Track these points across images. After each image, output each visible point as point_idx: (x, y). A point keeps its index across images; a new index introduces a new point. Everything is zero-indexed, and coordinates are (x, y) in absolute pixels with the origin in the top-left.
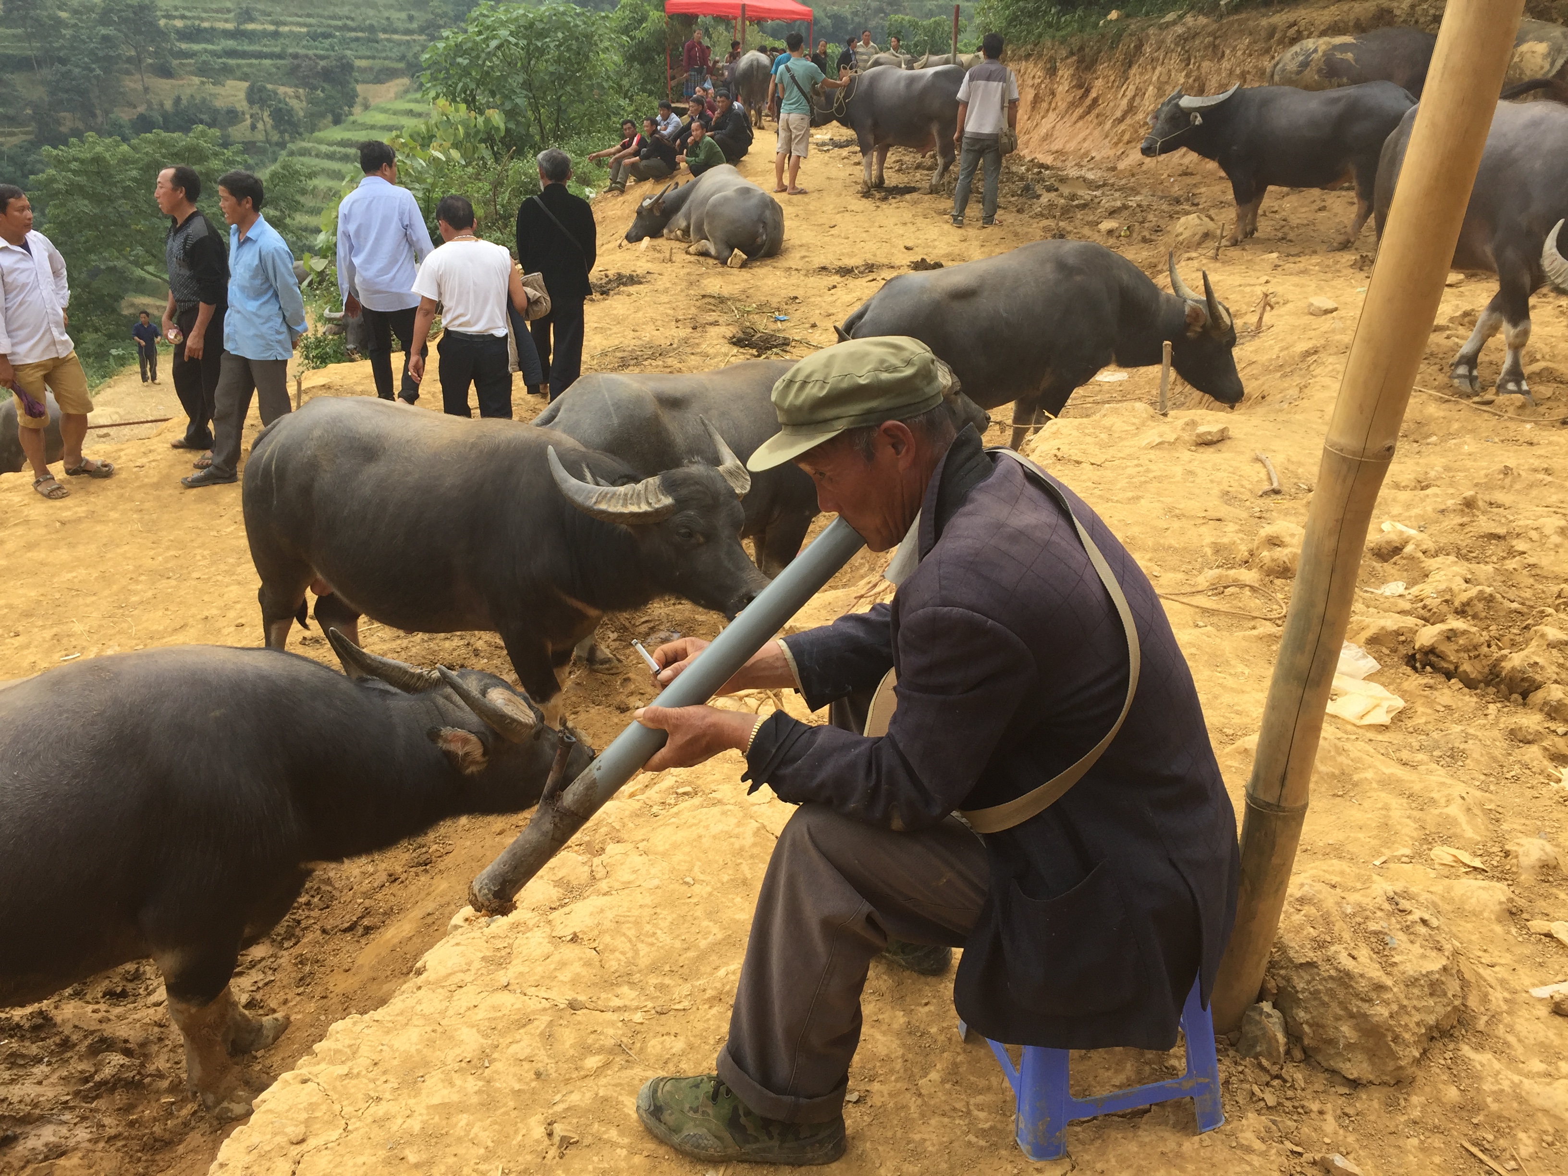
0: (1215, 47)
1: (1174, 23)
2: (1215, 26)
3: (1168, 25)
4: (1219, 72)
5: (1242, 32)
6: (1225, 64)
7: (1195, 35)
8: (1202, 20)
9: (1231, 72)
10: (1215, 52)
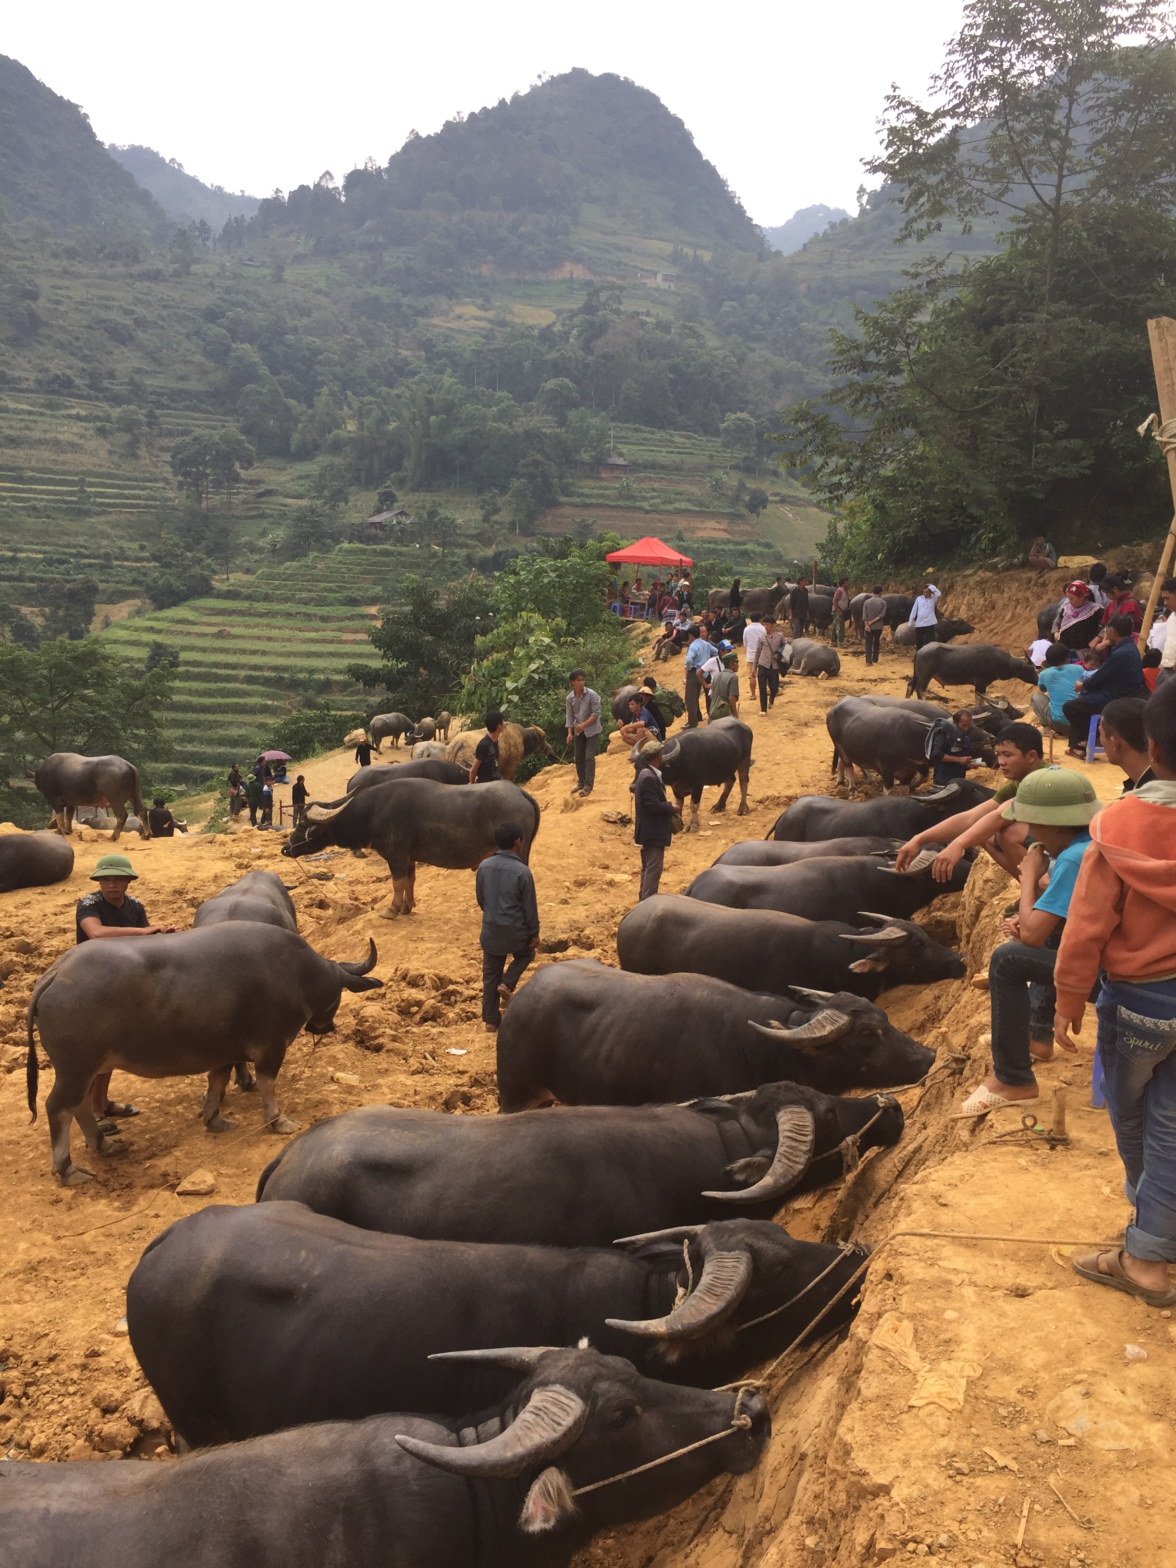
0: (998, 587)
1: (972, 575)
2: (996, 577)
3: (968, 576)
4: (1003, 599)
5: (1013, 580)
6: (1006, 595)
7: (986, 582)
8: (989, 574)
9: (1010, 599)
10: (999, 589)
